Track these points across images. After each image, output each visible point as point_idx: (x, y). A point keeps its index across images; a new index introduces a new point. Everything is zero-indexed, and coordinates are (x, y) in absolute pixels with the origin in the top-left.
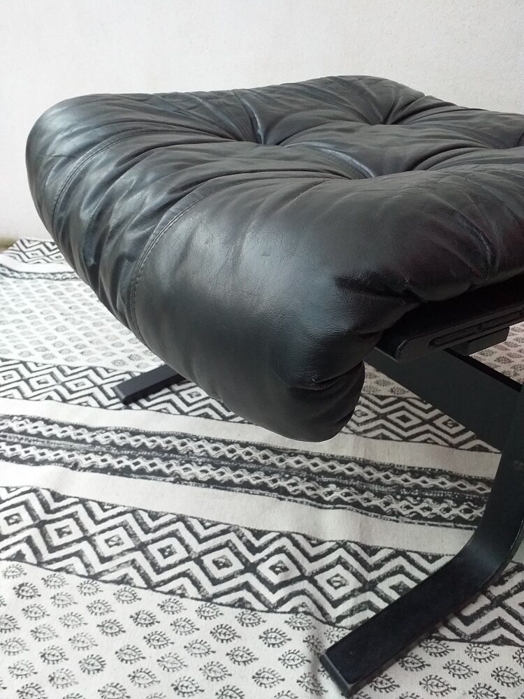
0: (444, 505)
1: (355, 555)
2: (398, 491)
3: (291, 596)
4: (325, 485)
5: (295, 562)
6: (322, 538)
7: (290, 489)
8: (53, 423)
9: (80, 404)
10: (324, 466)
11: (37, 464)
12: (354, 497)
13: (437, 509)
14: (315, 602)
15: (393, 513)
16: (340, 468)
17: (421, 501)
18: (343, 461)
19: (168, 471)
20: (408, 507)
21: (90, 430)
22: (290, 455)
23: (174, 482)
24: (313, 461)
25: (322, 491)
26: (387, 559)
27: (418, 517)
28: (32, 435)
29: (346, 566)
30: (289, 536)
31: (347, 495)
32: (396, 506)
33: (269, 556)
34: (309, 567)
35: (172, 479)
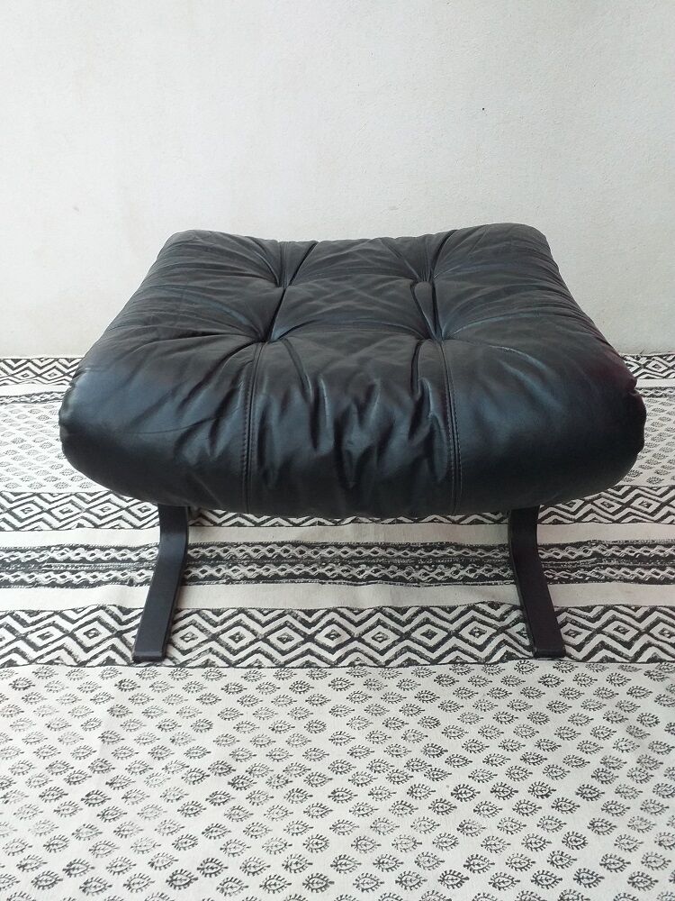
0: (454, 569)
1: (390, 617)
2: (416, 563)
3: (347, 654)
4: (357, 566)
5: (345, 629)
6: (361, 607)
7: (329, 574)
8: (94, 548)
9: (112, 528)
10: (352, 552)
11: (93, 586)
12: (382, 571)
13: (448, 573)
14: (366, 655)
15: (415, 580)
16: (366, 553)
17: (435, 568)
18: (368, 546)
19: (219, 575)
20: (425, 575)
21: (132, 549)
22: (322, 548)
23: (227, 583)
24: (343, 550)
25: (355, 572)
26: (416, 615)
27: (434, 581)
28: (77, 562)
29: (385, 625)
30: (335, 610)
31: (376, 571)
32: (416, 575)
33: (323, 628)
34: (356, 631)
35: (225, 581)
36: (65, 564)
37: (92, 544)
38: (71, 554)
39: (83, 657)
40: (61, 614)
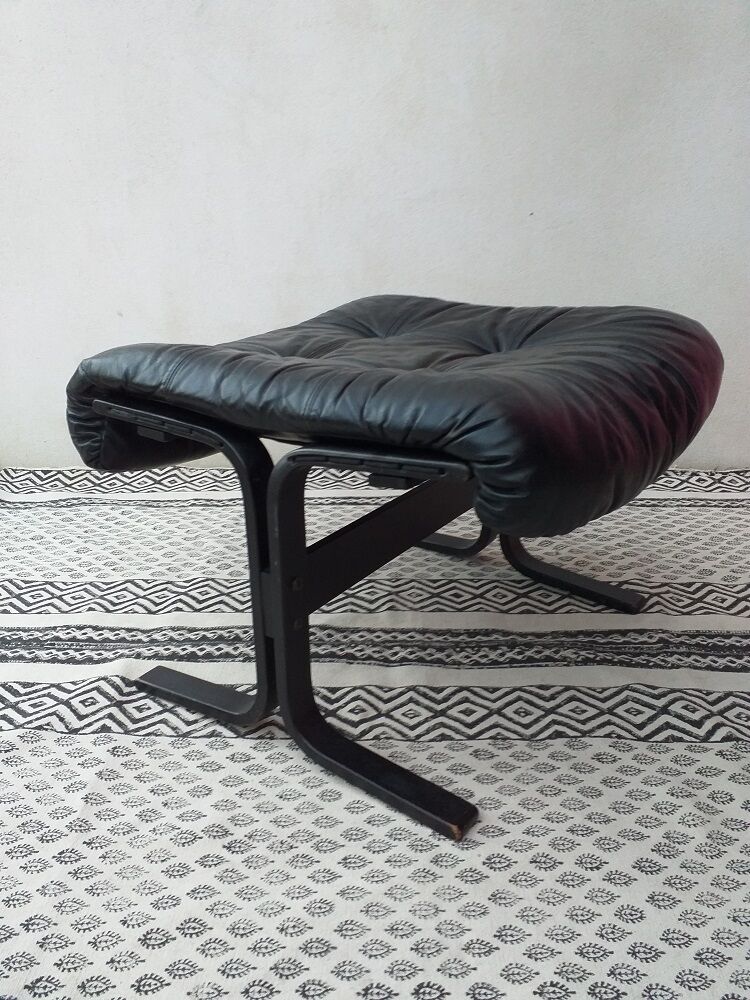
0: (499, 651)
1: (425, 695)
2: (457, 647)
3: (371, 729)
4: (391, 648)
5: (372, 705)
6: (392, 686)
7: (358, 654)
9: (125, 612)
10: (385, 637)
12: (418, 654)
13: (493, 655)
14: (394, 729)
15: (455, 663)
16: (401, 637)
17: (478, 651)
18: (404, 632)
20: (467, 657)
22: (353, 632)
23: (243, 661)
24: (376, 634)
25: (387, 653)
26: (454, 694)
27: (477, 664)
28: (82, 641)
29: (417, 703)
30: (362, 688)
31: (411, 653)
32: (456, 657)
33: (347, 704)
34: (384, 707)
35: (241, 659)
36: (69, 643)
37: (101, 625)
38: (78, 634)
39: (76, 724)
40: (59, 687)
